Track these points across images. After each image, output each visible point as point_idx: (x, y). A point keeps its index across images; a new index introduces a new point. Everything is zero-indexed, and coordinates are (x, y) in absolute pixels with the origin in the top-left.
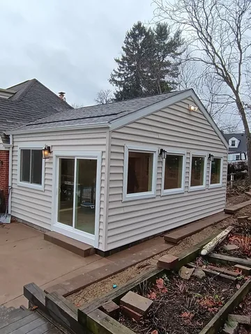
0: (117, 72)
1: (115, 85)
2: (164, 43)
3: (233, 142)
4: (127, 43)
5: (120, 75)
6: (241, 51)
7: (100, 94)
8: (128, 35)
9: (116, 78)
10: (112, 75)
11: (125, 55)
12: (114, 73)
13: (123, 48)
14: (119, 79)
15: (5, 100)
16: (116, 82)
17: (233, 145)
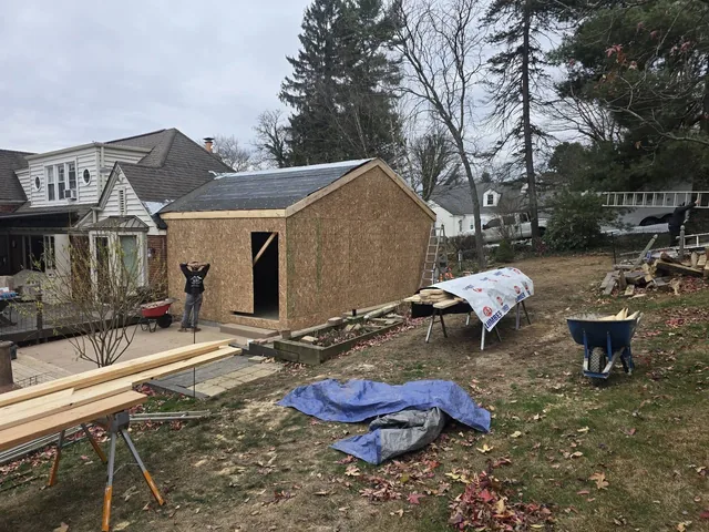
0: (291, 82)
1: (289, 104)
2: (373, 23)
3: (490, 197)
4: (308, 28)
5: (297, 86)
6: (463, 79)
7: (263, 118)
8: (308, 14)
9: (291, 92)
10: (285, 87)
11: (304, 51)
12: (286, 83)
13: (300, 36)
14: (296, 93)
15: (132, 165)
16: (291, 99)
17: (490, 202)
